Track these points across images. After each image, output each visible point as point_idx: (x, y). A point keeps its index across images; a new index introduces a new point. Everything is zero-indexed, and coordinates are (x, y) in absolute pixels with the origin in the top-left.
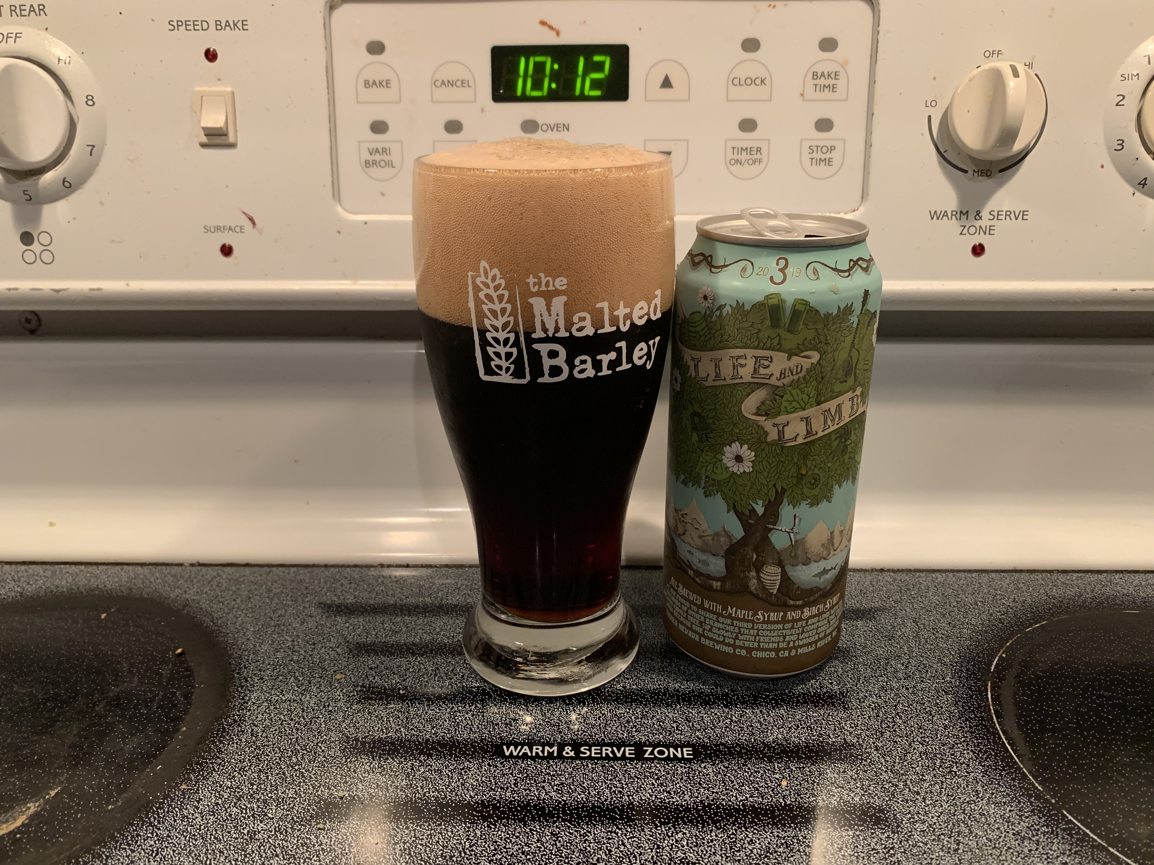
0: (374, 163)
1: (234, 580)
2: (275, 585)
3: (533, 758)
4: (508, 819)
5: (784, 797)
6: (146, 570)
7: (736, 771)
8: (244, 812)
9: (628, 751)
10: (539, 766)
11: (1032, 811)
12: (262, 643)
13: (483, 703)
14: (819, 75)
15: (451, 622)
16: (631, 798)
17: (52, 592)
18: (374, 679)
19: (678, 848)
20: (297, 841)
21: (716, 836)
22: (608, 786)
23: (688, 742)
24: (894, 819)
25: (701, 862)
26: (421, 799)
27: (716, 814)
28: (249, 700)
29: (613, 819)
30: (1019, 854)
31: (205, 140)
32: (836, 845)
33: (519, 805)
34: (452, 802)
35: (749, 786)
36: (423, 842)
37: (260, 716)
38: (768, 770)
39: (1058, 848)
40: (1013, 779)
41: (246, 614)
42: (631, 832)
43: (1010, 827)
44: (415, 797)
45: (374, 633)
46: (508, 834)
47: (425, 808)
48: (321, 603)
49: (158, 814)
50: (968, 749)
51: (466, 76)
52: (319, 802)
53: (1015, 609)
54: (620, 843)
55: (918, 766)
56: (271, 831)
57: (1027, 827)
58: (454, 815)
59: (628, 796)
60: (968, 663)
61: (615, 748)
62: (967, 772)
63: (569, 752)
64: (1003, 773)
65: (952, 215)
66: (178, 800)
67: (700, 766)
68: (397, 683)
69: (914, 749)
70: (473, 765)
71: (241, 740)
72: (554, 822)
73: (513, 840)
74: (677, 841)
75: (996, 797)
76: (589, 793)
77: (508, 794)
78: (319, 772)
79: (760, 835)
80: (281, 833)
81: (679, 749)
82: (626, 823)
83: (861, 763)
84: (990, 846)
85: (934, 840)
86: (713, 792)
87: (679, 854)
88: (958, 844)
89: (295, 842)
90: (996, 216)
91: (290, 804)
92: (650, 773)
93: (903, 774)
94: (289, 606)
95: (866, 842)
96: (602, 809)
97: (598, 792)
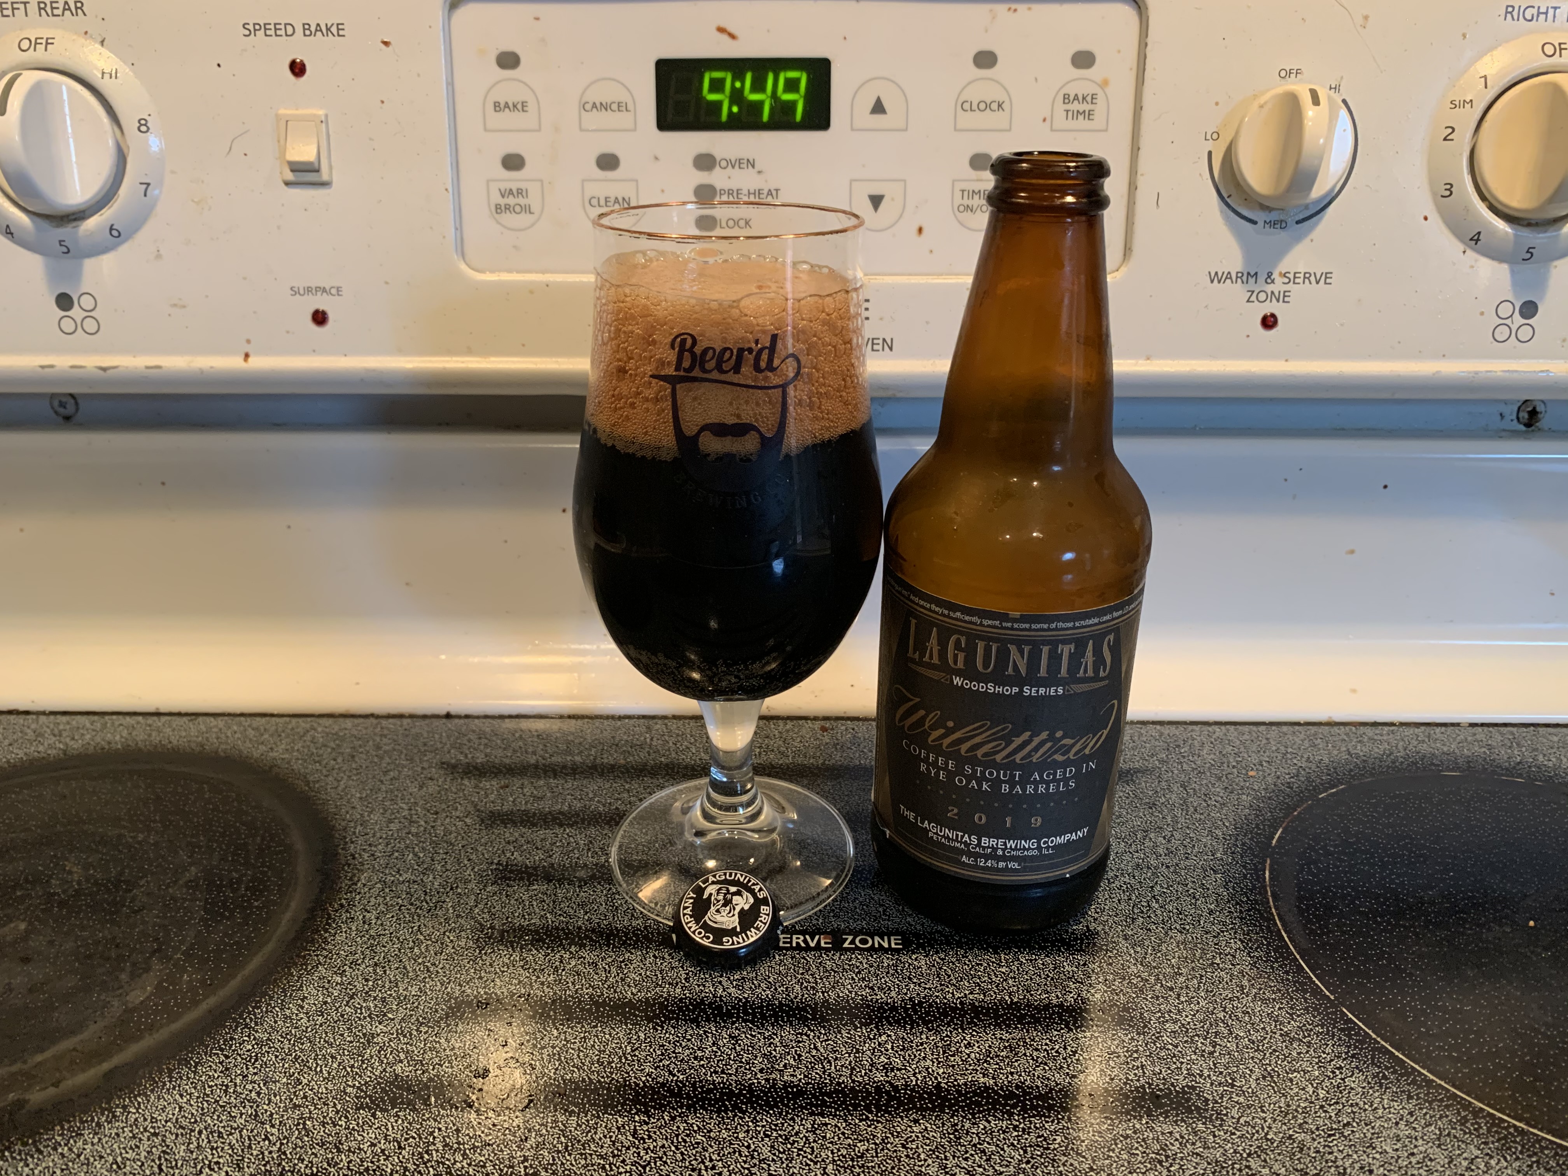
0: (507, 208)
1: (333, 734)
2: (385, 740)
4: (677, 1020)
5: (1010, 994)
6: (220, 722)
7: (954, 964)
8: (359, 1011)
9: (823, 940)
11: (1306, 1009)
12: (371, 812)
14: (1071, 98)
15: (607, 785)
16: (826, 994)
17: (103, 749)
18: (513, 855)
19: (881, 1052)
20: (425, 1045)
21: (927, 1038)
22: (799, 981)
23: (897, 929)
24: (1141, 1018)
26: (572, 997)
27: (928, 1013)
28: (358, 881)
29: (804, 1020)
30: (1286, 1057)
31: (290, 176)
33: (691, 1004)
34: (610, 1000)
35: (968, 982)
36: (576, 1046)
37: (373, 899)
38: (993, 962)
39: (1333, 1051)
40: (1287, 973)
41: (349, 777)
42: (825, 1034)
43: (1278, 1027)
44: (565, 994)
45: (511, 799)
46: (678, 1036)
47: (578, 1007)
48: (443, 763)
49: (255, 1014)
50: (1236, 938)
51: (623, 97)
52: (449, 1001)
53: (1307, 770)
54: (812, 1046)
55: (1174, 958)
56: (393, 1034)
57: (1298, 1027)
58: (612, 1016)
59: (823, 993)
60: (1245, 835)
61: (807, 937)
62: (1233, 965)
64: (1276, 965)
65: (1237, 277)
66: (278, 998)
67: (910, 957)
68: (540, 860)
69: (1172, 937)
70: (635, 956)
71: (351, 929)
72: (733, 1023)
73: (684, 1044)
74: (880, 1044)
75: (1264, 993)
76: (776, 989)
77: (678, 991)
78: (448, 966)
79: (980, 1037)
80: (405, 1036)
81: (886, 938)
82: (819, 1023)
83: (1105, 955)
84: (1252, 1048)
85: (1186, 1042)
86: (925, 988)
87: (882, 1059)
88: (1214, 1047)
89: (422, 1046)
90: (1291, 278)
91: (413, 1003)
92: (850, 965)
93: (1155, 967)
94: (404, 766)
96: (791, 1008)
97: (787, 988)
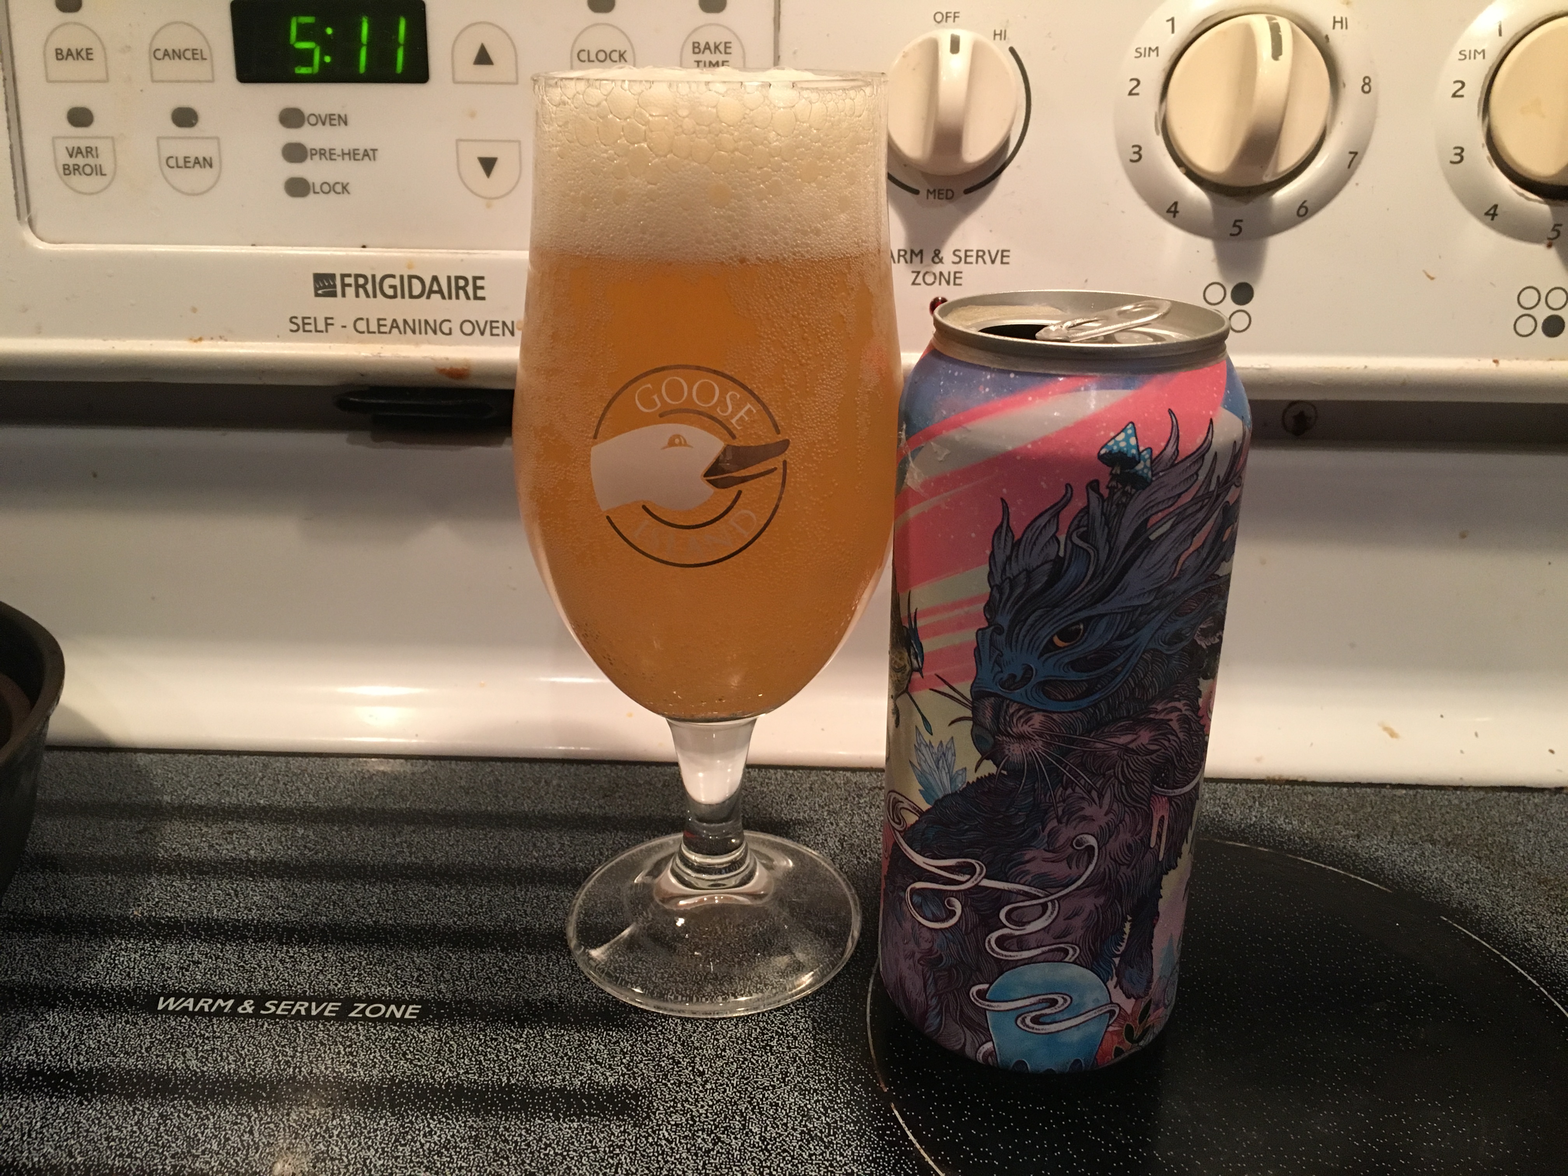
0: (76, 169)
3: (192, 1015)
4: (112, 1093)
5: (511, 1075)
7: (465, 1038)
9: (330, 1008)
10: (195, 1025)
11: (849, 1103)
13: (166, 939)
14: (702, 47)
15: (183, 827)
16: (297, 1070)
18: (33, 903)
19: (324, 1137)
21: (386, 1124)
22: (275, 1054)
23: (422, 997)
24: (648, 1107)
25: (344, 1158)
27: (402, 1095)
29: (256, 1097)
32: (544, 1140)
33: (138, 1077)
34: (49, 1069)
35: (470, 1060)
38: (511, 1037)
39: (853, 1154)
42: (271, 1116)
43: (803, 1123)
45: (67, 841)
46: (101, 1113)
51: (198, 43)
54: (247, 1130)
57: (827, 1124)
58: (41, 1087)
59: (294, 1068)
61: (314, 1004)
62: (789, 1048)
63: (248, 1007)
64: (839, 1050)
65: (899, 256)
67: (419, 1031)
68: (60, 911)
70: (105, 1021)
72: (173, 1099)
73: (103, 1122)
74: (327, 1129)
75: (808, 1083)
76: (243, 1063)
77: (131, 1061)
79: (448, 1124)
81: (403, 1007)
82: (271, 1102)
83: (646, 1032)
84: (759, 1147)
85: (685, 1137)
86: (416, 1065)
88: (715, 1144)
90: (963, 257)
92: (343, 1037)
93: (696, 1048)
95: (589, 1137)
96: (248, 1084)
97: (256, 1063)
